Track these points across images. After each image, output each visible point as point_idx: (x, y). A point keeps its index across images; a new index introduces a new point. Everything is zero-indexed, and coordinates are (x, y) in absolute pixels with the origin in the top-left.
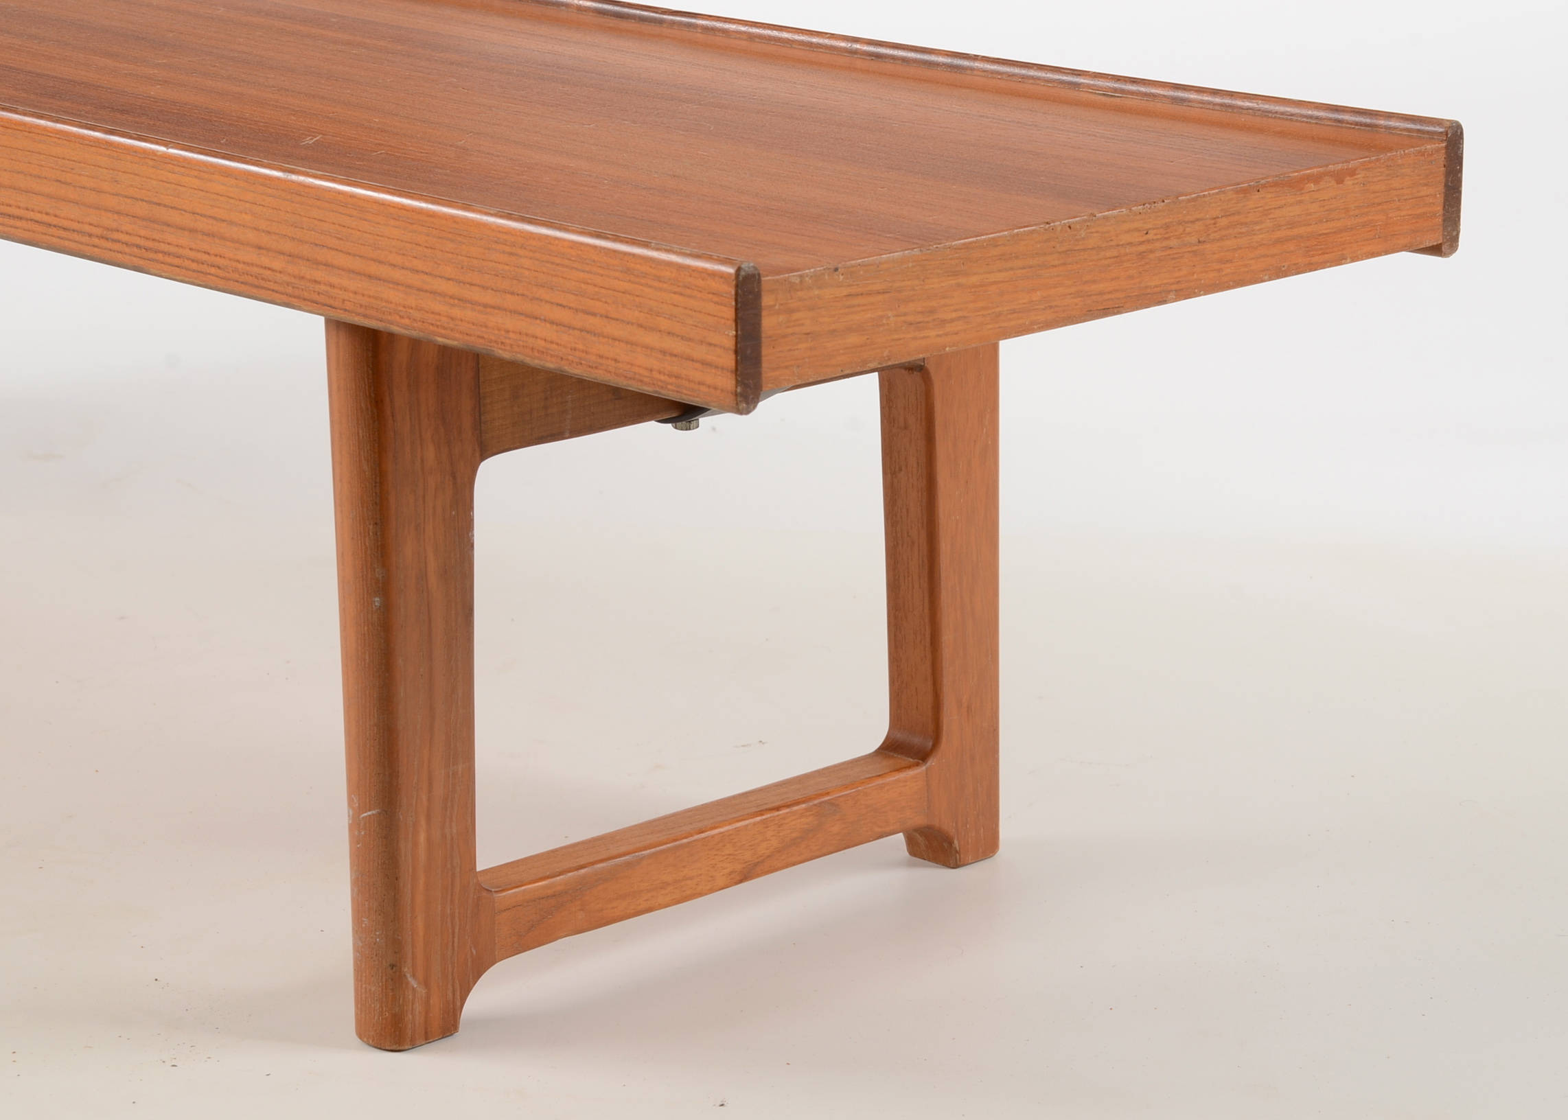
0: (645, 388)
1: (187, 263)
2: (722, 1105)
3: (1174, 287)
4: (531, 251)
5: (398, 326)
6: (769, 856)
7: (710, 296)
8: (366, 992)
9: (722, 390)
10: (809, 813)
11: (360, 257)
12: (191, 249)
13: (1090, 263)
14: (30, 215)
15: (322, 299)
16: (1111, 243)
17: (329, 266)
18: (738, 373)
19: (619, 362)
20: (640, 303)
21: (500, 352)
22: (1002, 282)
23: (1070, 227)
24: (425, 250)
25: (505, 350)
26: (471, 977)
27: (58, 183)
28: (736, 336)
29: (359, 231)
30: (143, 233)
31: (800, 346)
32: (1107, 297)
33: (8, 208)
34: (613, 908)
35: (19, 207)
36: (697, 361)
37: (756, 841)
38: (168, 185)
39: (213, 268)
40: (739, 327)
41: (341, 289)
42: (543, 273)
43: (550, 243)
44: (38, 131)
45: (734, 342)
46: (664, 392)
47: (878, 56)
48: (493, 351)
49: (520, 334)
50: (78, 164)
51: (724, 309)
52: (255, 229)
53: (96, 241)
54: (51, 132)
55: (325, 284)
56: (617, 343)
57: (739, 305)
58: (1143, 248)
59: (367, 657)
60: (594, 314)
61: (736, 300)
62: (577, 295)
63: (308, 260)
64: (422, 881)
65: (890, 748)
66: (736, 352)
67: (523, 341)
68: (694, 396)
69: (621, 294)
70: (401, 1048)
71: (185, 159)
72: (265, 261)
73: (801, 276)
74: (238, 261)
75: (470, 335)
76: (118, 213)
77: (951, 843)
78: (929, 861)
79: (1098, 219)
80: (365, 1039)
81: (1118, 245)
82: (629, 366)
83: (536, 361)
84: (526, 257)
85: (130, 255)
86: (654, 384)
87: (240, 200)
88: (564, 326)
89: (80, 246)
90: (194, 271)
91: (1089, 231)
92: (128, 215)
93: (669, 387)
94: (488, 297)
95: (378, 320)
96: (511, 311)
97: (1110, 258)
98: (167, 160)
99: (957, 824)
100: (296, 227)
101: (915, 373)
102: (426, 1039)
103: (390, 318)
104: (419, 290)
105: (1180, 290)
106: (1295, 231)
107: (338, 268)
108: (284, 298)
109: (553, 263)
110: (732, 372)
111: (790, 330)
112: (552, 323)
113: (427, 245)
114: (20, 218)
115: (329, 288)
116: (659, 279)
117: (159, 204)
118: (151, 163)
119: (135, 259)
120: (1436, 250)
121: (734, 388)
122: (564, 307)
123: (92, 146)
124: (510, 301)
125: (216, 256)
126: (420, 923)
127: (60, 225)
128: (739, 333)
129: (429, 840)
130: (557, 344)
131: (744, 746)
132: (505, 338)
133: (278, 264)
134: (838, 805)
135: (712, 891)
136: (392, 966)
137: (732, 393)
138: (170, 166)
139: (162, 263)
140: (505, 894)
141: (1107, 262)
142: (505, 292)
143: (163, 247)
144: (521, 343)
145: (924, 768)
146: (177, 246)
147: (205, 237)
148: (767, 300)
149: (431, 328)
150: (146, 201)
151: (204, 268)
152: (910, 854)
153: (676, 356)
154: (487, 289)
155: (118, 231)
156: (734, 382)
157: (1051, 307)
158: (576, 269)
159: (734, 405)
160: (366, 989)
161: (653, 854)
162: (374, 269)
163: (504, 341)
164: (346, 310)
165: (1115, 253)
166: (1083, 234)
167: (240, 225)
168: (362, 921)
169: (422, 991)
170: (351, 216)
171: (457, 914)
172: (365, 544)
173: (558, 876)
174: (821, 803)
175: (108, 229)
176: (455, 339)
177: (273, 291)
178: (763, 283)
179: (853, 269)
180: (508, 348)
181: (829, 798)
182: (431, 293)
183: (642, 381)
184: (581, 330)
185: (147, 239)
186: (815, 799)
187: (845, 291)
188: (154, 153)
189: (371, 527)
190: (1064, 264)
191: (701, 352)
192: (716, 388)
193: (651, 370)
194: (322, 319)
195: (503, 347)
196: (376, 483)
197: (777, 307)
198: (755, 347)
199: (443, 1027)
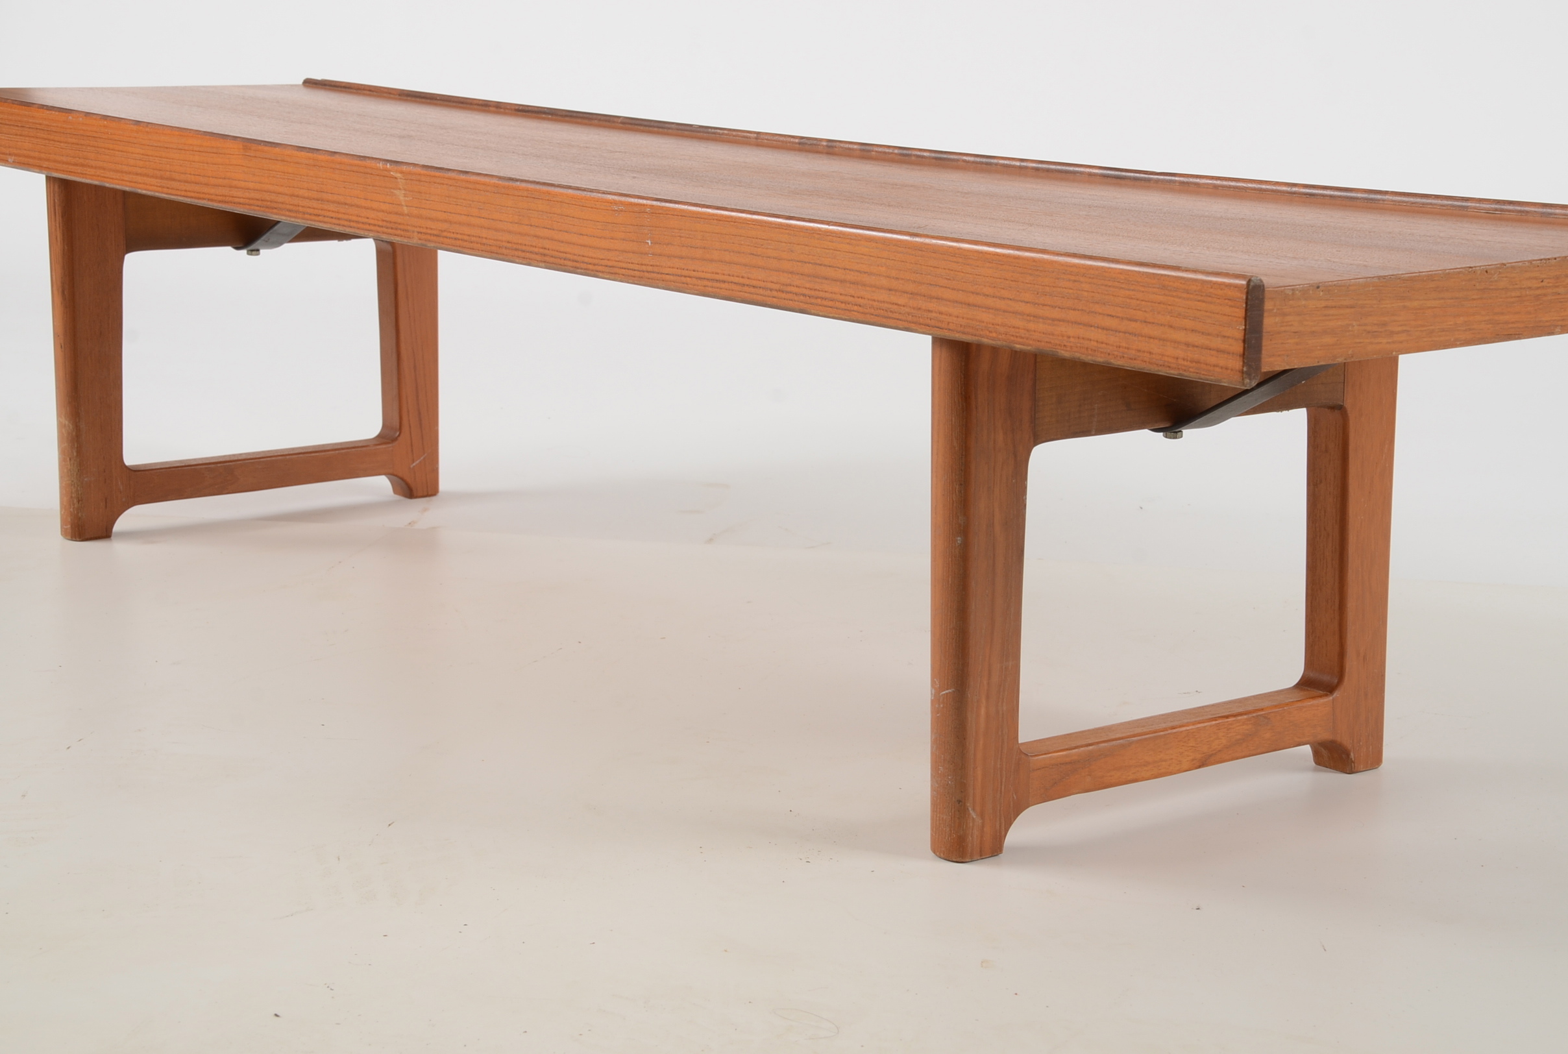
0: (1172, 372)
1: (838, 304)
2: (1198, 909)
3: (1560, 323)
4: (1090, 278)
5: (987, 338)
6: (1220, 751)
7: (1227, 301)
8: (940, 820)
9: (1232, 370)
10: (1249, 722)
11: (962, 291)
12: (841, 294)
13: (1500, 300)
14: (732, 279)
15: (932, 323)
16: (1516, 286)
17: (939, 299)
18: (1245, 356)
19: (1153, 354)
20: (1172, 310)
21: (1063, 352)
22: (1435, 307)
23: (1487, 272)
24: (1011, 283)
25: (1066, 351)
26: (1012, 815)
27: (752, 256)
28: (1245, 330)
29: (963, 272)
30: (808, 285)
31: (1289, 341)
32: (1511, 326)
33: (717, 275)
34: (1111, 776)
35: (724, 274)
36: (1214, 350)
37: (1212, 739)
38: (827, 251)
39: (856, 307)
40: (1247, 323)
41: (947, 315)
42: (1098, 293)
43: (1105, 272)
44: (741, 221)
45: (1243, 334)
46: (1186, 374)
48: (1057, 352)
49: (1079, 338)
50: (766, 241)
51: (1238, 310)
52: (888, 277)
53: (775, 293)
54: (750, 221)
55: (936, 312)
56: (1152, 340)
57: (1248, 307)
58: (1539, 292)
59: (950, 580)
60: (1136, 321)
61: (1246, 303)
62: (1123, 308)
63: (924, 296)
64: (981, 742)
65: (1306, 683)
66: (1244, 341)
67: (1080, 343)
68: (1209, 376)
69: (1157, 304)
70: (963, 861)
71: (841, 232)
72: (894, 299)
73: (1293, 290)
74: (874, 300)
75: (1041, 342)
76: (791, 273)
77: (1348, 755)
78: (1330, 768)
79: (1508, 268)
80: (938, 854)
81: (1521, 288)
82: (1160, 356)
83: (1090, 357)
84: (1086, 283)
85: (798, 301)
86: (1179, 369)
87: (878, 257)
88: (1112, 330)
89: (764, 298)
90: (842, 309)
91: (1501, 276)
92: (798, 274)
93: (1191, 370)
94: (1056, 314)
95: (972, 335)
96: (1072, 322)
97: (1514, 297)
98: (828, 234)
99: (1353, 741)
100: (917, 273)
101: (1336, 411)
102: (981, 856)
103: (981, 333)
104: (1005, 311)
105: (1564, 326)
107: (946, 300)
108: (906, 325)
109: (1106, 286)
110: (1240, 356)
111: (1283, 329)
112: (1103, 329)
113: (1012, 279)
115: (938, 314)
116: (1187, 292)
117: (821, 265)
118: (817, 236)
119: (801, 304)
121: (1241, 368)
122: (1113, 316)
123: (776, 228)
124: (1073, 315)
125: (859, 297)
126: (979, 772)
127: (751, 284)
128: (1247, 327)
129: (988, 712)
130: (1106, 344)
131: (1185, 693)
132: (1067, 342)
133: (901, 301)
134: (1269, 719)
135: (1180, 771)
136: (959, 801)
137: (1239, 371)
138: (831, 237)
139: (820, 305)
140: (1036, 758)
141: (1512, 300)
142: (1069, 308)
143: (821, 294)
144: (1079, 345)
145: (1331, 698)
146: (831, 293)
147: (851, 285)
148: (1268, 305)
149: (1012, 338)
150: (812, 263)
151: (849, 307)
152: (1316, 763)
153: (1197, 347)
154: (1055, 307)
155: (791, 285)
156: (1241, 363)
157: (1470, 329)
158: (1122, 288)
159: (1241, 380)
160: (939, 817)
161: (1140, 740)
162: (972, 299)
163: (1066, 344)
164: (950, 330)
165: (1518, 294)
166: (1496, 277)
167: (877, 275)
168: (939, 769)
169: (979, 821)
170: (958, 263)
171: (1004, 769)
172: (952, 499)
173: (1074, 749)
174: (1257, 716)
176: (1029, 345)
177: (898, 319)
178: (1266, 292)
179: (1330, 288)
180: (1068, 349)
181: (1263, 713)
182: (1013, 313)
183: (1169, 367)
184: (1125, 333)
185: (811, 289)
186: (1254, 712)
187: (1323, 304)
188: (820, 229)
189: (957, 487)
190: (1481, 299)
191: (1217, 343)
192: (1227, 369)
193: (1177, 359)
194: (929, 338)
195: (1065, 348)
196: (962, 455)
197: (1275, 311)
198: (1259, 339)
199: (992, 848)
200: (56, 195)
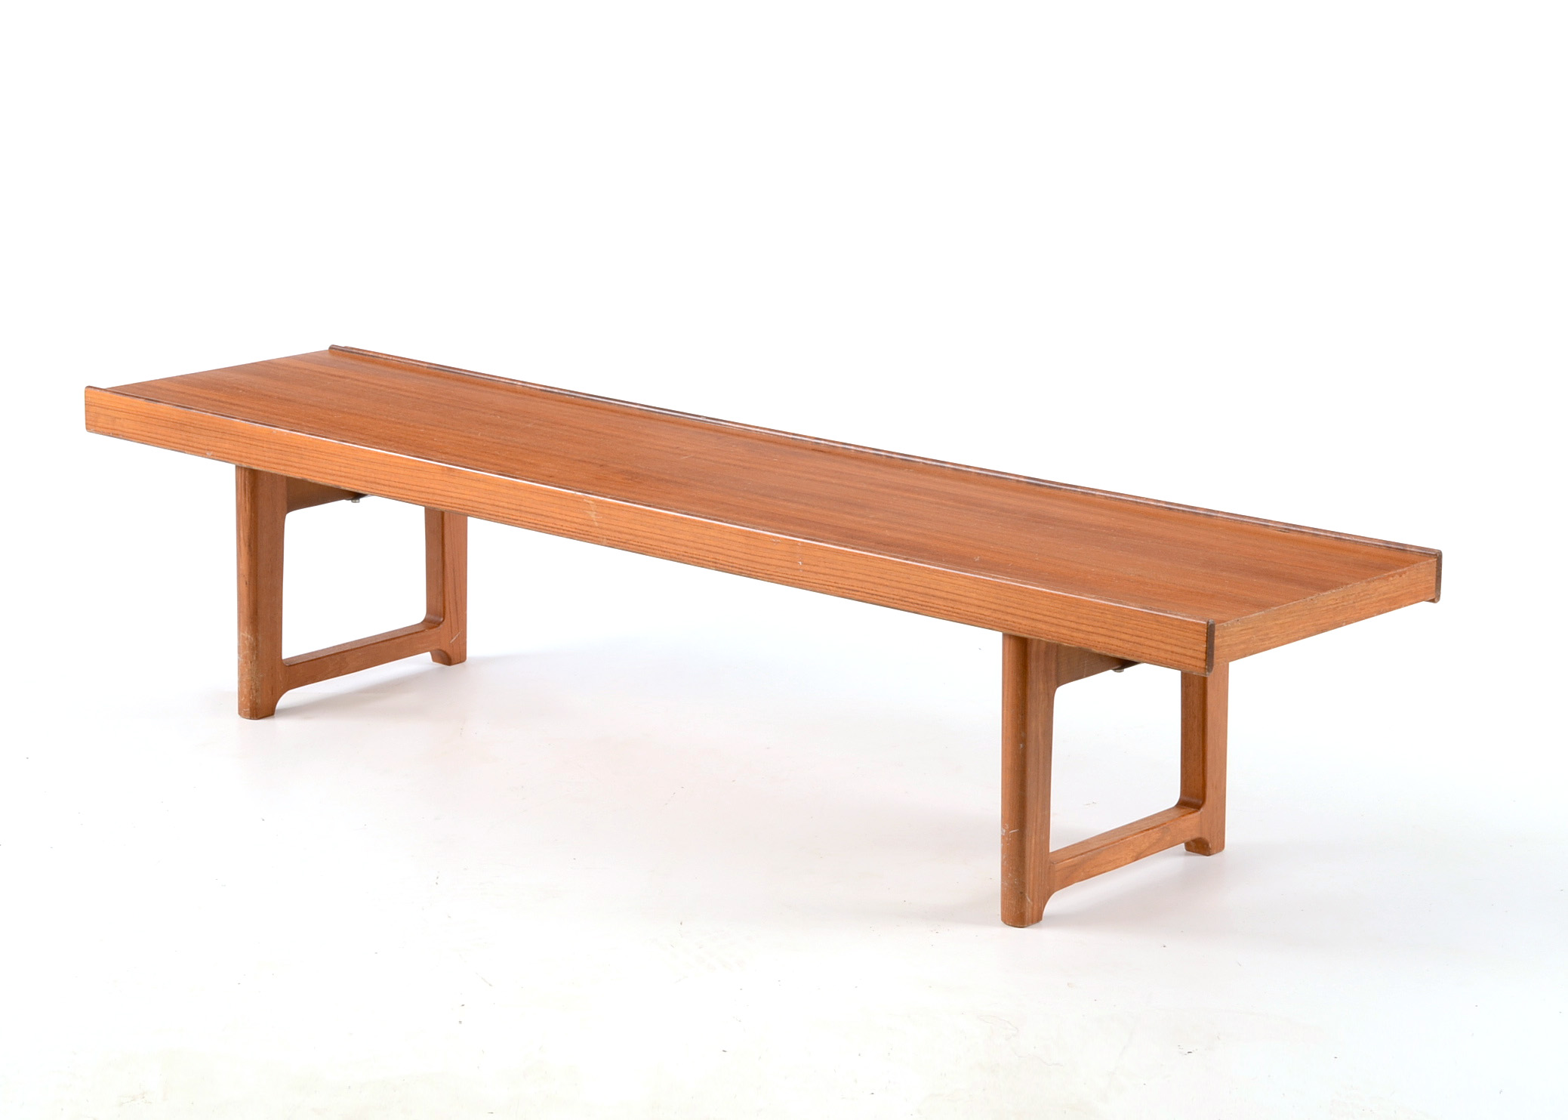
1: (942, 611)
7: (1197, 632)
8: (1009, 904)
9: (1199, 667)
11: (1029, 611)
12: (944, 606)
14: (864, 590)
15: (1006, 626)
17: (1014, 615)
18: (1206, 660)
19: (1151, 655)
20: (1163, 633)
21: (1095, 650)
22: (1290, 622)
26: (1047, 898)
27: (879, 578)
29: (1029, 601)
30: (920, 599)
36: (1188, 656)
40: (1207, 644)
41: (1016, 623)
45: (1205, 649)
47: (1170, 509)
51: (1200, 634)
52: (978, 599)
58: (1335, 606)
59: (1016, 768)
61: (1205, 632)
62: (1133, 629)
64: (1032, 859)
65: (1182, 804)
66: (1206, 653)
70: (1023, 926)
73: (1227, 624)
76: (909, 590)
77: (1208, 845)
78: (1196, 853)
80: (1006, 922)
92: (913, 591)
94: (1090, 629)
99: (1208, 836)
102: (1031, 922)
103: (1041, 635)
106: (1386, 596)
108: (989, 626)
110: (1203, 660)
111: (1223, 644)
112: (1120, 640)
114: (858, 591)
115: (1010, 623)
116: (1172, 625)
117: (930, 588)
120: (1433, 601)
121: (1205, 666)
122: (1126, 634)
123: (897, 564)
124: (1101, 631)
125: (957, 609)
126: (1031, 875)
127: (878, 594)
129: (1035, 842)
130: (1122, 648)
132: (1098, 645)
133: (988, 613)
136: (1021, 893)
137: (1203, 668)
139: (929, 611)
140: (1058, 861)
142: (1099, 627)
143: (930, 605)
145: (1197, 813)
147: (952, 602)
148: (1216, 633)
152: (1187, 850)
154: (1090, 626)
156: (1204, 664)
159: (1204, 672)
160: (1009, 902)
164: (1017, 631)
167: (971, 597)
168: (1008, 875)
169: (1030, 903)
170: (1026, 596)
171: (1043, 870)
175: (902, 597)
176: (1073, 644)
177: (982, 623)
178: (1215, 627)
180: (1099, 649)
182: (1063, 626)
184: (1134, 643)
185: (923, 601)
187: (1240, 628)
191: (1190, 653)
192: (1196, 666)
193: (1166, 659)
194: (1003, 634)
197: (1219, 635)
198: (1213, 651)
199: (1037, 918)
200: (247, 479)
